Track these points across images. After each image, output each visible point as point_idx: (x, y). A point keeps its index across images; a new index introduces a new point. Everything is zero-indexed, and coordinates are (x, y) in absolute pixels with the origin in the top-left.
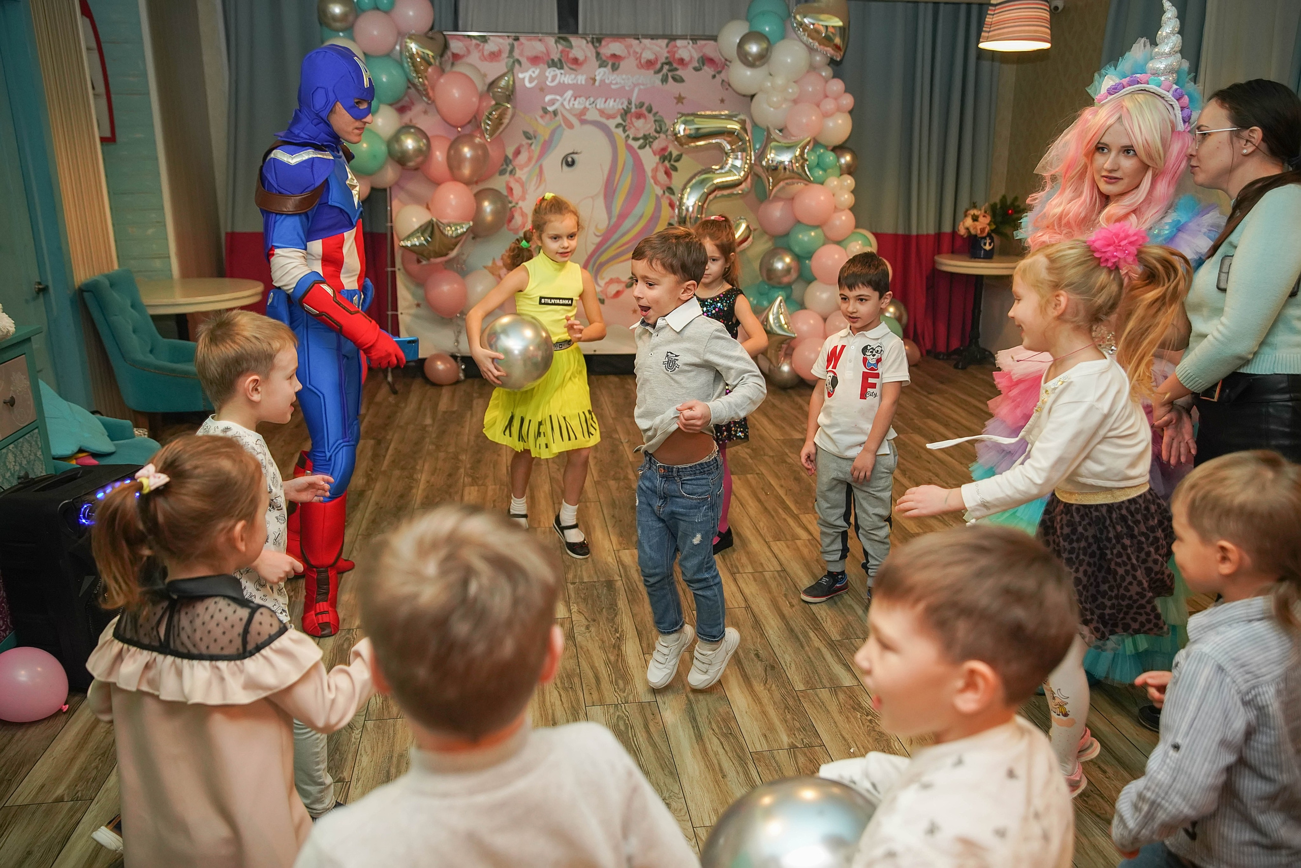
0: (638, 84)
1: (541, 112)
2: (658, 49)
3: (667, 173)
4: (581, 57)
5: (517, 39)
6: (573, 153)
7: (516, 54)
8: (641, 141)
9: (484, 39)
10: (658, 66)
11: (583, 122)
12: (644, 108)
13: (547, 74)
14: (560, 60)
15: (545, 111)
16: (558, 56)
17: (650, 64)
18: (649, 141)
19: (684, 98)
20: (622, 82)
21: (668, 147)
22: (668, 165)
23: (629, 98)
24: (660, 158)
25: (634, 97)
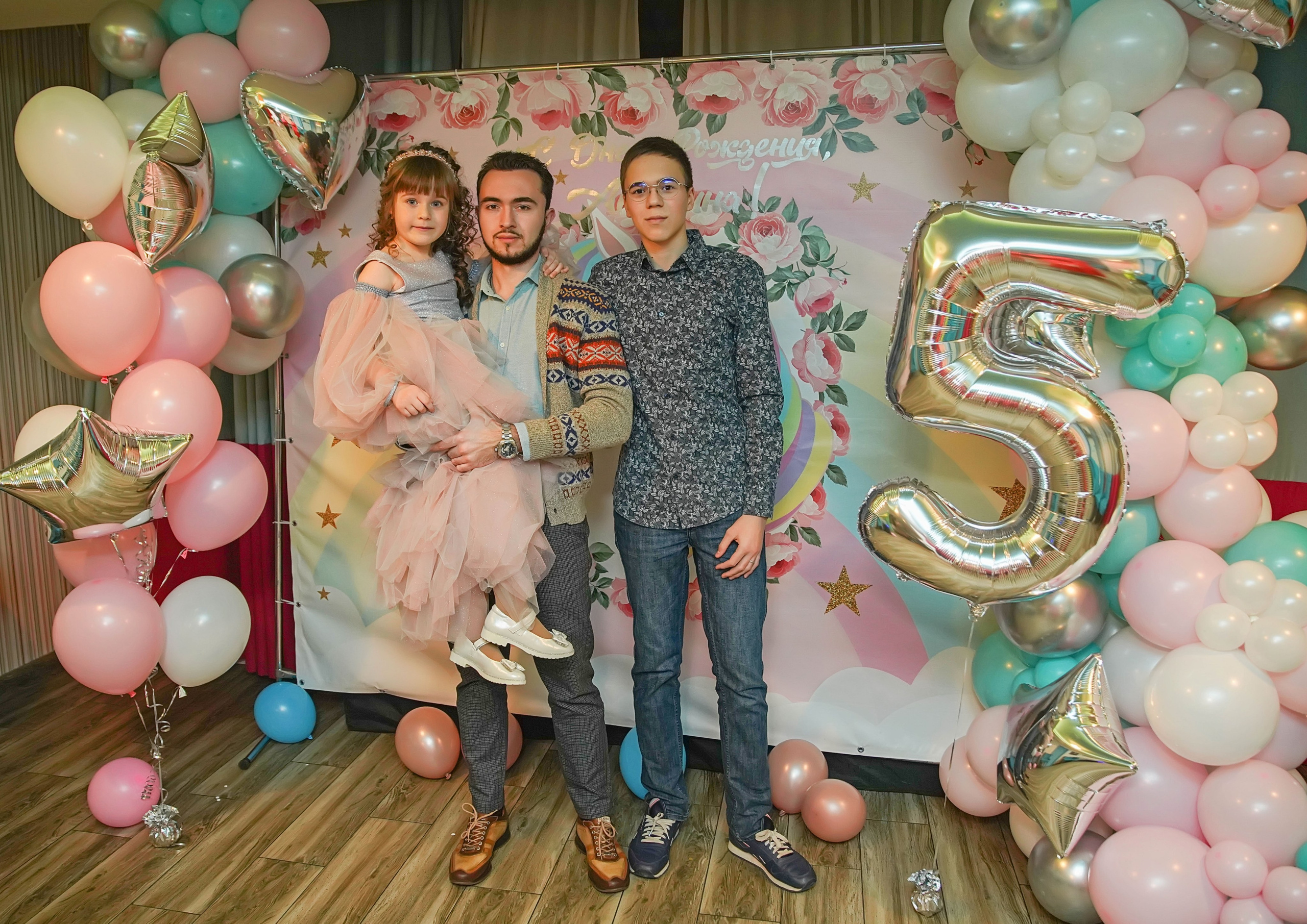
0: (768, 159)
2: (814, 79)
3: (828, 353)
4: (642, 108)
5: (513, 80)
7: (512, 110)
9: (455, 86)
10: (815, 115)
12: (779, 210)
14: (598, 115)
16: (596, 107)
17: (794, 112)
18: (790, 284)
19: (872, 186)
20: (732, 155)
21: (832, 295)
22: (832, 337)
23: (745, 190)
24: (813, 322)
25: (757, 187)
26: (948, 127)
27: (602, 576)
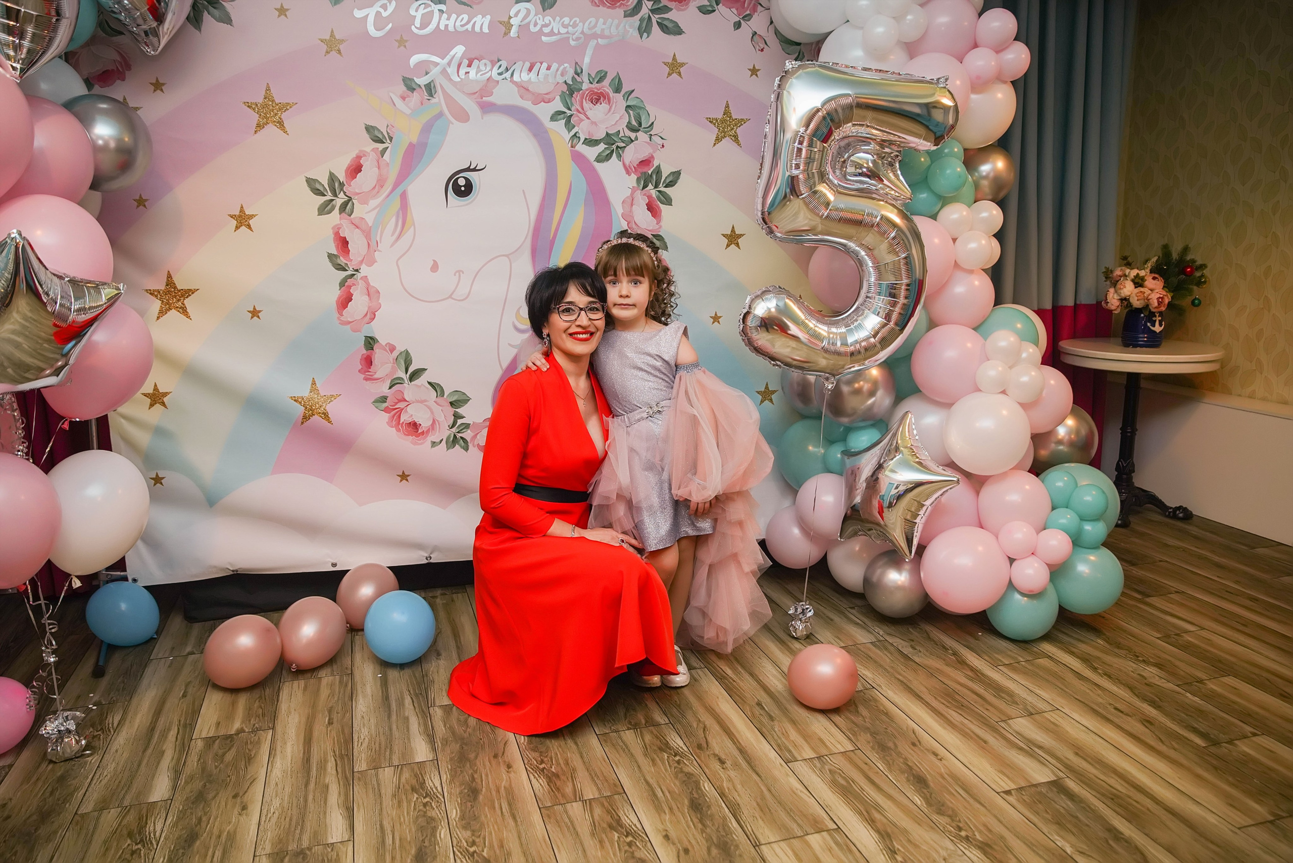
0: (595, 36)
1: (403, 88)
3: (651, 207)
6: (468, 170)
8: (602, 146)
11: (487, 108)
12: (606, 82)
13: (412, 12)
15: (410, 86)
18: (618, 147)
19: (682, 65)
20: (563, 31)
21: (652, 157)
22: (654, 193)
23: (576, 63)
24: (638, 180)
25: (587, 60)
26: (737, 19)
27: (460, 422)
